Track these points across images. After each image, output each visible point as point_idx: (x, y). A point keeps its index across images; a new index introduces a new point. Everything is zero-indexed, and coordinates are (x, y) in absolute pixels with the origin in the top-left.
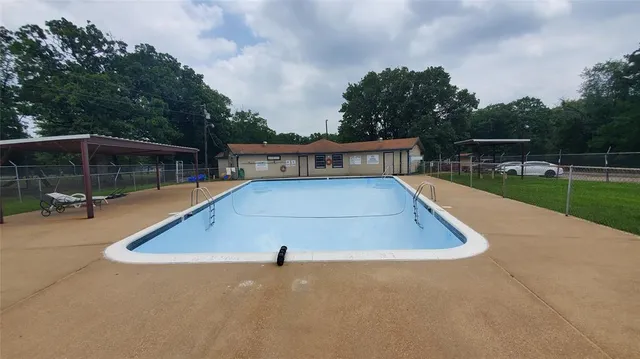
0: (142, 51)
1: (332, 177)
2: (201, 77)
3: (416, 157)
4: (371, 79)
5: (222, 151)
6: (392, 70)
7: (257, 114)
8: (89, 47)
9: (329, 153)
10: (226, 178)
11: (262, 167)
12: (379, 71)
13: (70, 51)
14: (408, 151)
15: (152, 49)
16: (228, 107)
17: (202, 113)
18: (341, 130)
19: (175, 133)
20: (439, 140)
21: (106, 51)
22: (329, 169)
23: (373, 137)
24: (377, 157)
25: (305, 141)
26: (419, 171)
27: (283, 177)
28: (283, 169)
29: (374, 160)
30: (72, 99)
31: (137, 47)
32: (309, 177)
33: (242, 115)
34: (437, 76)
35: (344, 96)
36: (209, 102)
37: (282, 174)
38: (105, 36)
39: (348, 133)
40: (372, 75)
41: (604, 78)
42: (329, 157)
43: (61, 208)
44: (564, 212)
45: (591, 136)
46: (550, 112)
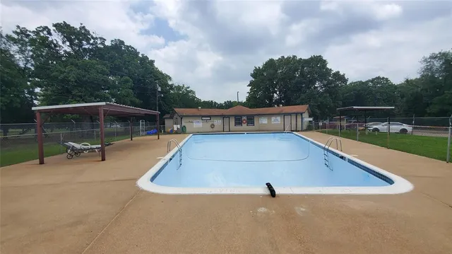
0: (116, 44)
1: (249, 132)
2: (152, 62)
3: (307, 119)
4: (271, 64)
5: (169, 113)
6: (285, 57)
7: (188, 88)
8: (80, 41)
9: (244, 116)
10: (172, 132)
11: (198, 125)
13: (68, 43)
14: (302, 114)
15: (122, 42)
16: (170, 83)
17: (155, 86)
18: (248, 99)
19: (137, 101)
20: (319, 107)
21: (92, 44)
22: (244, 126)
23: (270, 105)
24: (279, 118)
25: (221, 107)
26: (309, 128)
27: (213, 132)
28: (213, 126)
29: (277, 121)
30: (72, 77)
31: (112, 41)
32: (230, 132)
33: (179, 88)
34: (318, 62)
35: (252, 75)
36: (160, 79)
37: (211, 130)
38: (91, 33)
39: (253, 101)
40: (271, 60)
41: (437, 64)
42: (244, 118)
43: (78, 152)
44: (445, 160)
45: (428, 105)
46: (396, 87)
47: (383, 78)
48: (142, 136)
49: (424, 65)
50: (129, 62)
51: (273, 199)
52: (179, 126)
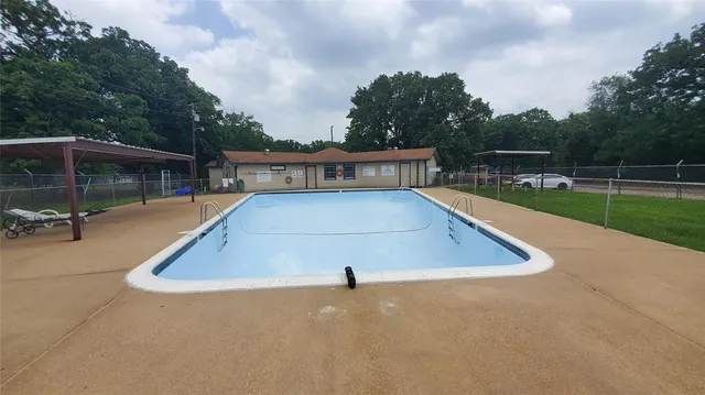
0: (112, 36)
1: (346, 189)
2: (185, 71)
3: (434, 169)
4: (382, 82)
5: (214, 159)
6: (405, 74)
7: (251, 118)
8: (40, 26)
9: (340, 163)
10: (221, 191)
11: (264, 177)
12: (390, 74)
13: (14, 29)
14: (425, 161)
15: (124, 34)
16: (217, 108)
17: (189, 114)
18: (349, 138)
19: (157, 137)
20: (451, 151)
21: (64, 34)
22: (340, 180)
23: (382, 148)
24: (392, 168)
25: (305, 149)
26: (436, 183)
27: (289, 190)
28: (289, 180)
29: (389, 172)
30: (22, 92)
31: (104, 30)
32: (317, 189)
33: (234, 118)
34: (451, 83)
35: (354, 100)
36: (197, 101)
37: (287, 186)
38: (62, 14)
39: (356, 142)
40: (383, 78)
41: (610, 92)
42: (339, 167)
43: (30, 228)
44: (603, 225)
45: (596, 149)
46: (557, 124)
47: (542, 111)
48: (166, 197)
49: (594, 92)
50: (139, 69)
51: (350, 291)
52: (231, 181)
